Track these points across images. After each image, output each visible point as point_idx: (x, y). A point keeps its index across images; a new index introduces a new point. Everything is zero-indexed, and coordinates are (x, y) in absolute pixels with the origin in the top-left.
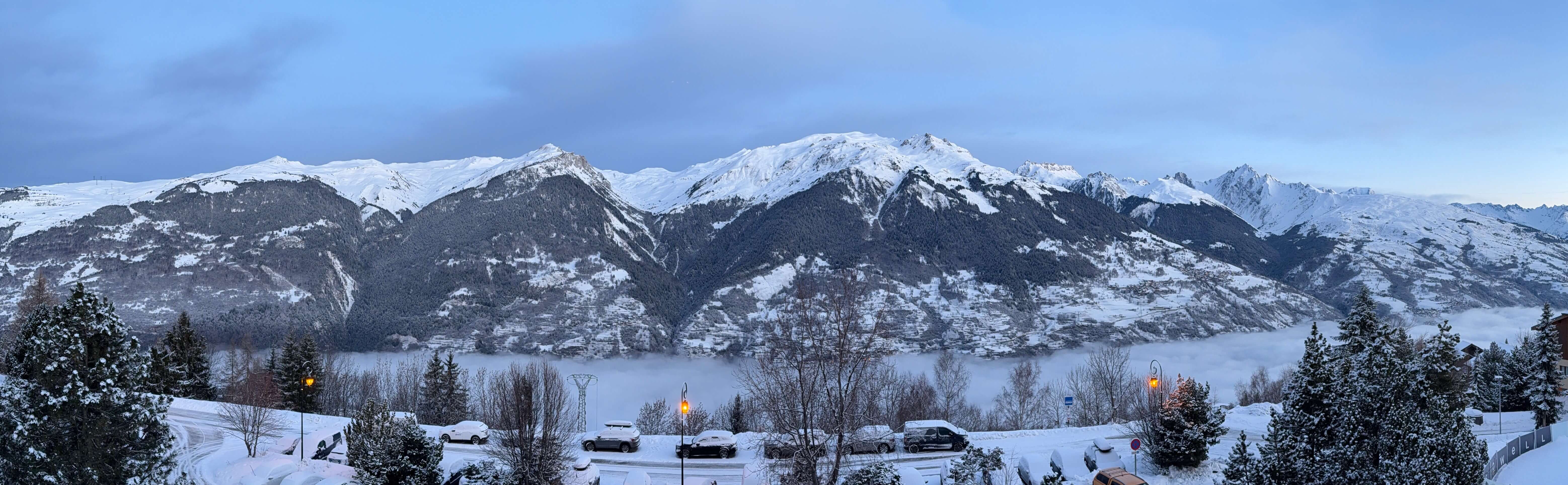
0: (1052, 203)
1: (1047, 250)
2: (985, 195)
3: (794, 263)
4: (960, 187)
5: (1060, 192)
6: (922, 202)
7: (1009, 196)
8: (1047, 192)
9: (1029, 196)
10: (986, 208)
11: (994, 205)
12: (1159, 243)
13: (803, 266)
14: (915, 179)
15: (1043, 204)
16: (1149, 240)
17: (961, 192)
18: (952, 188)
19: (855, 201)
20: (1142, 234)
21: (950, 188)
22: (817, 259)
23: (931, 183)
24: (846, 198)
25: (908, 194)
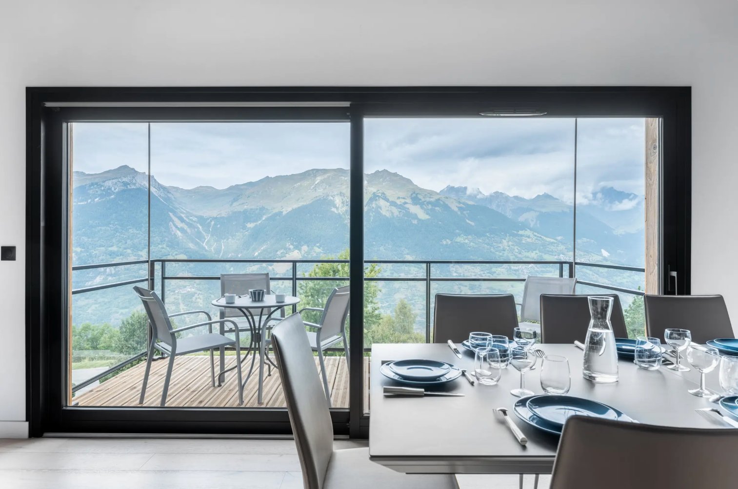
0: (465, 212)
1: (462, 242)
2: (422, 208)
3: (300, 250)
4: (406, 203)
5: (470, 205)
6: (381, 212)
7: (437, 208)
8: (462, 205)
9: (450, 208)
10: (422, 215)
11: (427, 214)
12: (539, 238)
13: (306, 252)
14: (377, 198)
15: (459, 213)
16: (532, 236)
17: (407, 206)
18: (401, 203)
19: (339, 211)
20: (528, 232)
21: (399, 203)
22: (315, 248)
23: (387, 200)
24: (333, 209)
25: (373, 208)
